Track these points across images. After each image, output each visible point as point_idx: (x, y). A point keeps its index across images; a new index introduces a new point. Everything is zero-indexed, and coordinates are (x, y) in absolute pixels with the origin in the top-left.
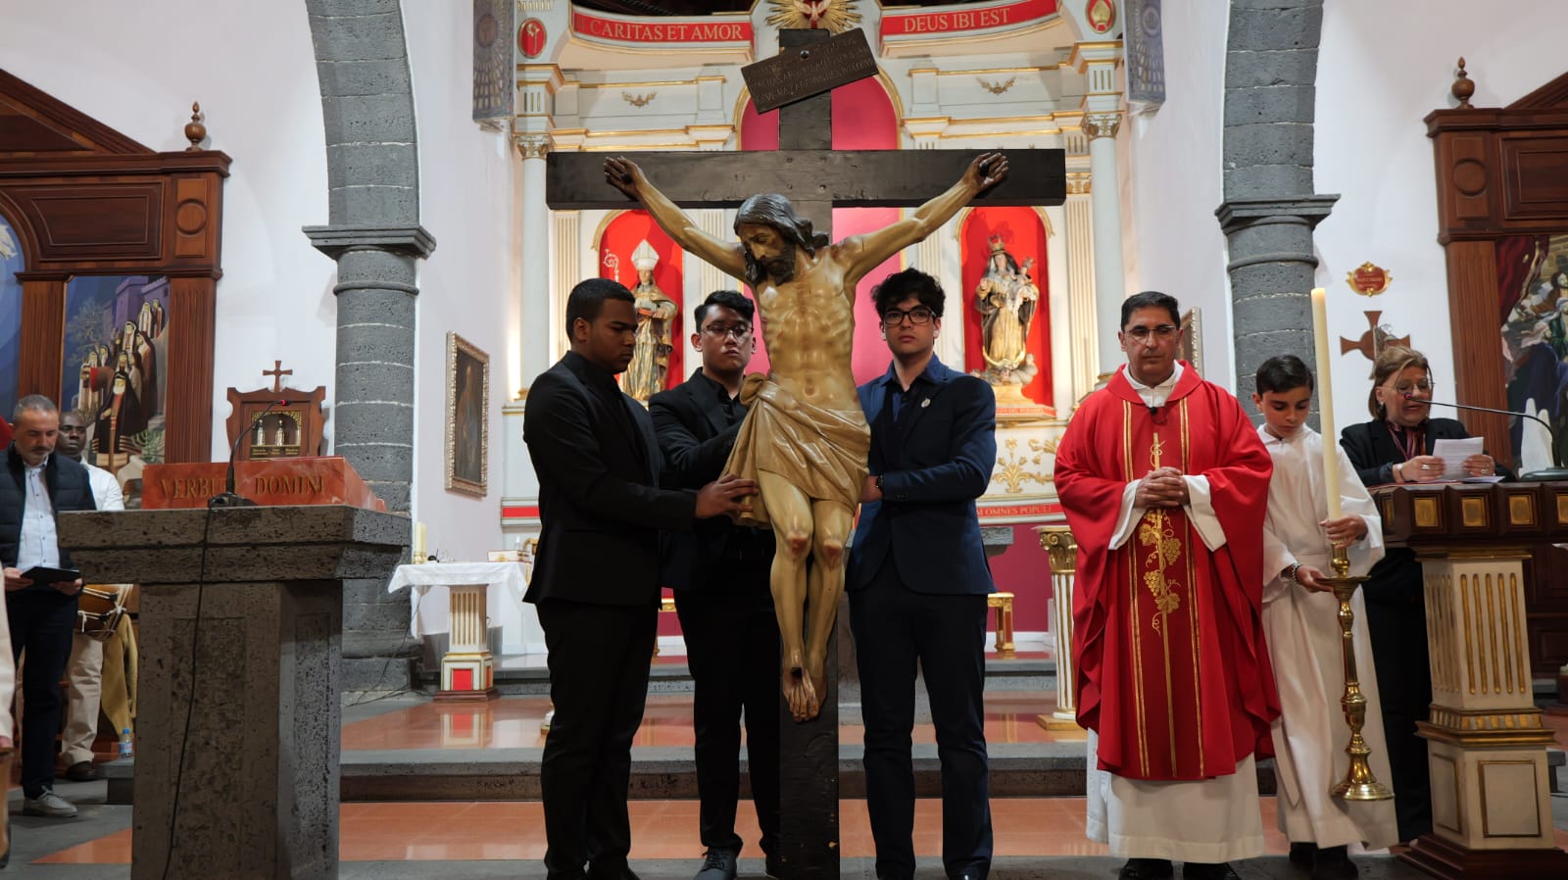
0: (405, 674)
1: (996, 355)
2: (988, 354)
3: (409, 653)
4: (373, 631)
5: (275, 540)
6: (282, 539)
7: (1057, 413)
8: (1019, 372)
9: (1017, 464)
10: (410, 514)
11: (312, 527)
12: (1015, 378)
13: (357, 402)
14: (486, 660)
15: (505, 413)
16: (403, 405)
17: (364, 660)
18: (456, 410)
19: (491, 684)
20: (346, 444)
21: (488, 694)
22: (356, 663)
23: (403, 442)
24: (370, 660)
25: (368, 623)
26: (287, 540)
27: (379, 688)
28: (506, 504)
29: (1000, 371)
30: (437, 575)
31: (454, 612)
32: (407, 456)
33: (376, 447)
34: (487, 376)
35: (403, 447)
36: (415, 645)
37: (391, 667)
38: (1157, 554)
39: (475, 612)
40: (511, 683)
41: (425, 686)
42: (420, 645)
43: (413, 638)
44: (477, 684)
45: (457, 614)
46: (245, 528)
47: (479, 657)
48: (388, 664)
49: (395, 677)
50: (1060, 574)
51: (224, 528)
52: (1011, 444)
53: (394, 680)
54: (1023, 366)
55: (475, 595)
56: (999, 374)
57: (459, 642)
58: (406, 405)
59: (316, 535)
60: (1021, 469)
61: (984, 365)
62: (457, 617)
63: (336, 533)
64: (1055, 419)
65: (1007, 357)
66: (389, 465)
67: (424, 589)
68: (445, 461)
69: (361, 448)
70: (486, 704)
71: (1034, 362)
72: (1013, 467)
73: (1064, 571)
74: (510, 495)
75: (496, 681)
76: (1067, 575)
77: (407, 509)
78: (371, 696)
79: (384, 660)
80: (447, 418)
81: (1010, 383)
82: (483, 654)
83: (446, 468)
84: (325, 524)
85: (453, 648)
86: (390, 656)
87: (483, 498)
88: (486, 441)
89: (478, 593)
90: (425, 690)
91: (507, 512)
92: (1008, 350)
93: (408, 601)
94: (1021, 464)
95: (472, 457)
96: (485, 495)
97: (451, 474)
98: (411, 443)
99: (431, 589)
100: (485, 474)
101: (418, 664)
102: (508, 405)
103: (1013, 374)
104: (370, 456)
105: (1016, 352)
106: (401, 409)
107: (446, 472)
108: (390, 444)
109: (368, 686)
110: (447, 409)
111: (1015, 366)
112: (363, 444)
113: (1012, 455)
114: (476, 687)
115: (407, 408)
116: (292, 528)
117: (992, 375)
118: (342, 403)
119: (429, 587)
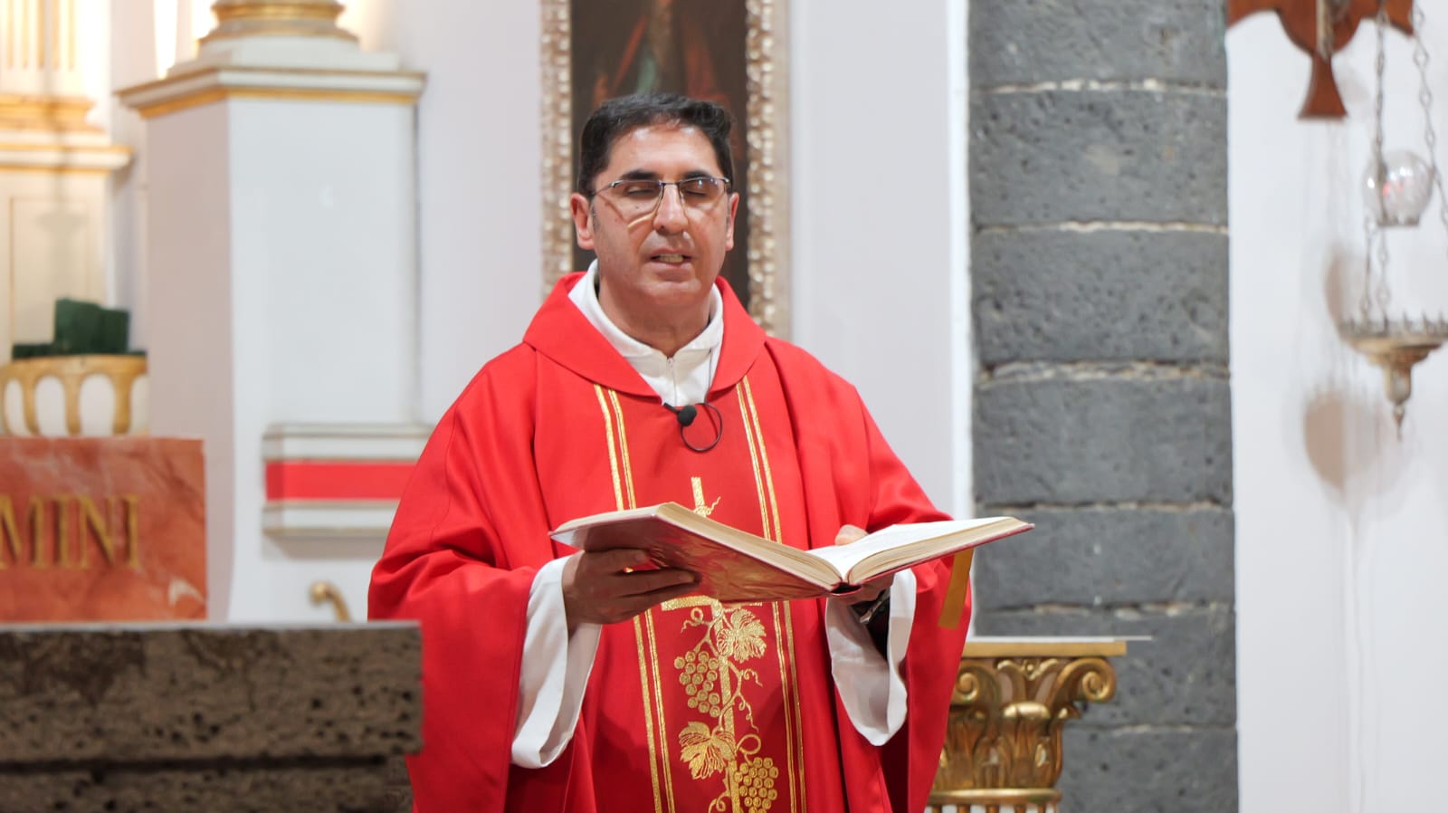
5: (196, 750)
6: (220, 746)
11: (316, 704)
26: (240, 750)
38: (728, 801)
46: (92, 702)
51: (20, 704)
59: (331, 734)
63: (394, 728)
73: (979, 793)
76: (993, 807)
84: (357, 691)
116: (253, 707)
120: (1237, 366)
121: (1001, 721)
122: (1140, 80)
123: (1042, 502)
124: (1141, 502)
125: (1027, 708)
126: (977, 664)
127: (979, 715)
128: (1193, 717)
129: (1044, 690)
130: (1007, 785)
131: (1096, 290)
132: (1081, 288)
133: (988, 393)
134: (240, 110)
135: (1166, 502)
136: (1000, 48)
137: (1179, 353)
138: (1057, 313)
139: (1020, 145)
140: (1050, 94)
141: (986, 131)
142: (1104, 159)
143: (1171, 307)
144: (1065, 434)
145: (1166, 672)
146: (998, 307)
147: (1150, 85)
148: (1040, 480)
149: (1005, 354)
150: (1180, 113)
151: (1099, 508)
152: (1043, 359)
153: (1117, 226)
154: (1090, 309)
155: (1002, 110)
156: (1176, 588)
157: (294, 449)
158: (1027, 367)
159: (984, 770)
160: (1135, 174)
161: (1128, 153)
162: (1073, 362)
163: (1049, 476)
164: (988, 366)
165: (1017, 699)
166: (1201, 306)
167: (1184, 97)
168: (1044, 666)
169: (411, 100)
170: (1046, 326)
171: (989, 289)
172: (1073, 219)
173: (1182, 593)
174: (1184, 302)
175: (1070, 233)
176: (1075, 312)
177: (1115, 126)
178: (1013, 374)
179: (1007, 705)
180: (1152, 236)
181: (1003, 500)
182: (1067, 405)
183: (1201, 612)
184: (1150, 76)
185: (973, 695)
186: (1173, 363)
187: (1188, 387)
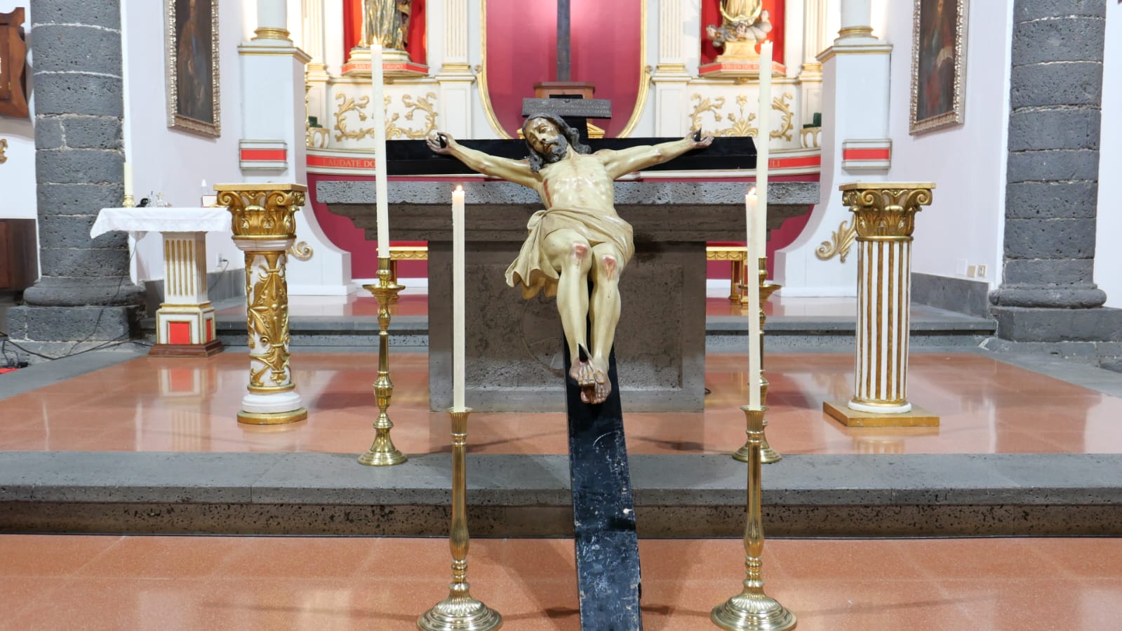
0: (121, 323)
1: (733, 11)
2: (725, 9)
3: (126, 301)
4: (85, 278)
7: (787, 71)
8: (753, 28)
9: (746, 120)
10: (123, 153)
12: (749, 35)
13: (52, 24)
14: (205, 313)
15: (241, 53)
16: (107, 29)
17: (76, 308)
18: (177, 42)
19: (214, 336)
20: (44, 72)
21: (208, 349)
22: (68, 311)
23: (109, 71)
24: (82, 309)
25: (78, 268)
27: (93, 338)
28: (245, 146)
29: (736, 27)
30: (145, 220)
31: (168, 260)
32: (116, 89)
33: (77, 76)
34: (216, 10)
35: (110, 78)
36: (134, 293)
37: (106, 317)
39: (191, 261)
40: (239, 334)
41: (147, 335)
42: (140, 293)
43: (133, 284)
44: (197, 337)
45: (171, 262)
47: (197, 310)
48: (102, 313)
49: (111, 327)
50: (871, 241)
52: (742, 100)
53: (109, 330)
54: (758, 23)
55: (190, 242)
56: (735, 30)
57: (175, 293)
58: (111, 30)
60: (750, 125)
61: (719, 21)
62: (171, 266)
64: (784, 76)
65: (743, 13)
66: (93, 97)
67: (141, 235)
68: (167, 97)
69: (60, 77)
70: (205, 360)
71: (769, 19)
72: (742, 123)
73: (876, 237)
74: (249, 137)
75: (219, 332)
76: (881, 242)
77: (119, 146)
78: (85, 346)
79: (97, 309)
80: (166, 50)
81: (745, 39)
82: (201, 306)
83: (168, 103)
85: (169, 299)
86: (104, 304)
87: (217, 139)
88: (217, 79)
89: (193, 241)
90: (147, 339)
91: (246, 155)
92: (744, 6)
93: (126, 245)
94: (750, 120)
95: (201, 95)
96: (219, 136)
97: (174, 111)
98: (119, 72)
99: (147, 235)
100: (218, 114)
101: (138, 312)
102: (244, 44)
103: (748, 30)
104: (71, 86)
105: (751, 9)
106: (105, 34)
107: (168, 108)
108: (94, 74)
109: (81, 336)
110: (166, 40)
111: (751, 22)
112: (62, 72)
113: (741, 111)
114: (195, 341)
115: (113, 34)
117: (728, 30)
118: (37, 25)
119: (145, 233)
120: (1103, 106)
121: (885, 212)
122: (1069, 15)
123: (1028, 150)
124: (1061, 149)
125: (894, 207)
126: (875, 191)
127: (876, 210)
128: (1075, 215)
129: (903, 201)
130: (887, 235)
131: (1049, 83)
132: (1044, 82)
133: (1013, 117)
134: (838, 56)
135: (1070, 149)
136: (1023, 9)
137: (1078, 102)
138: (1036, 91)
139: (1027, 39)
140: (1037, 22)
141: (1017, 36)
142: (1055, 42)
143: (1076, 87)
144: (1036, 128)
145: (1067, 201)
146: (1018, 90)
147: (1072, 17)
148: (1027, 143)
149: (1019, 105)
150: (1083, 25)
151: (1046, 151)
152: (1030, 106)
153: (1058, 62)
154: (1047, 89)
155: (1022, 29)
156: (1072, 175)
157: (849, 146)
158: (1025, 108)
159: (878, 229)
160: (1065, 45)
161: (1063, 39)
162: (1040, 106)
163: (1030, 141)
164: (1014, 109)
165: (890, 204)
166: (1088, 87)
167: (1085, 20)
168: (901, 192)
169: (889, 52)
170: (1032, 95)
171: (1015, 85)
172: (1043, 61)
173: (1074, 177)
174: (1081, 86)
175: (1041, 66)
176: (1042, 90)
177: (1059, 31)
178: (1021, 111)
179: (887, 206)
180: (1070, 65)
181: (1015, 150)
182: (1037, 119)
183: (1082, 183)
184: (1072, 14)
185: (871, 203)
186: (1076, 105)
187: (1081, 113)
